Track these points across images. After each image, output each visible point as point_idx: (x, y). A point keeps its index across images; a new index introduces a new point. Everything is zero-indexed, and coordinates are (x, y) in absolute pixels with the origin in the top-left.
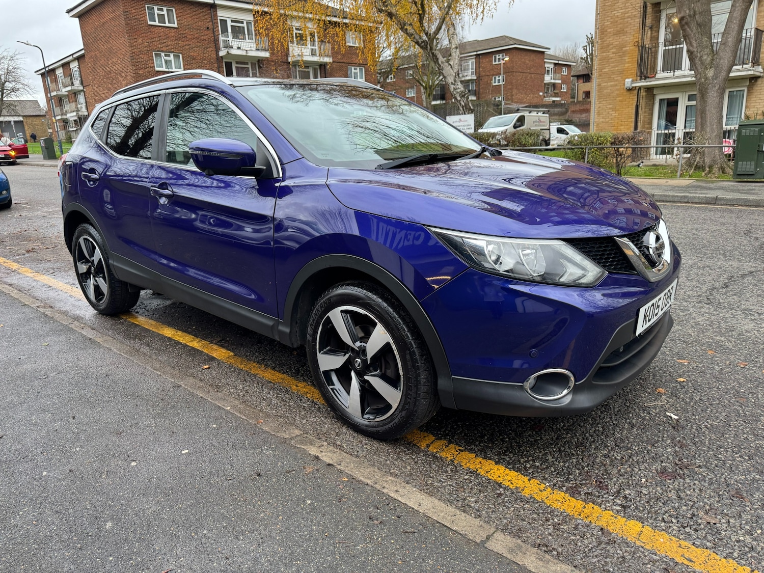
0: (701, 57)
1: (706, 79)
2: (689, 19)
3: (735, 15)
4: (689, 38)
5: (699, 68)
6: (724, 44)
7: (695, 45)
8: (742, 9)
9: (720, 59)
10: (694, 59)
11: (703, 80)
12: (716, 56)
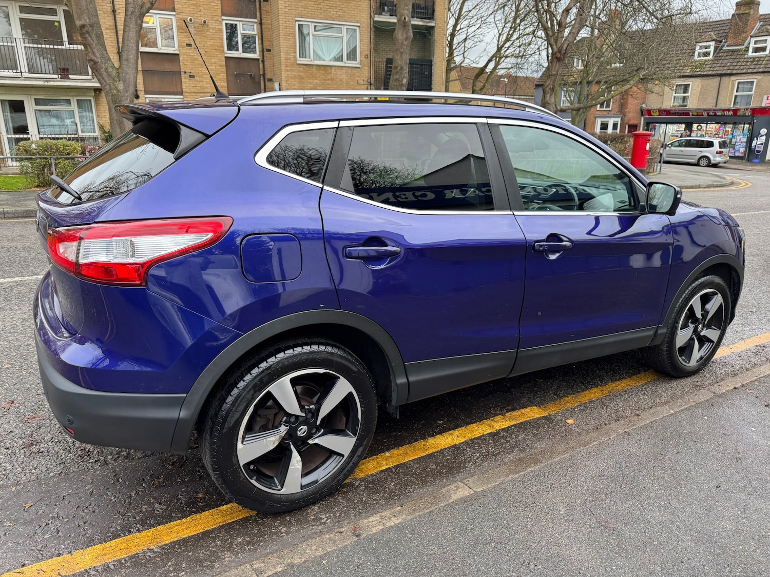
0: (106, 69)
1: (118, 91)
2: (90, 29)
3: (131, 34)
4: (91, 48)
5: (106, 79)
6: (126, 60)
7: (98, 55)
8: (136, 31)
9: (126, 74)
10: (99, 69)
11: (115, 92)
12: (120, 70)
